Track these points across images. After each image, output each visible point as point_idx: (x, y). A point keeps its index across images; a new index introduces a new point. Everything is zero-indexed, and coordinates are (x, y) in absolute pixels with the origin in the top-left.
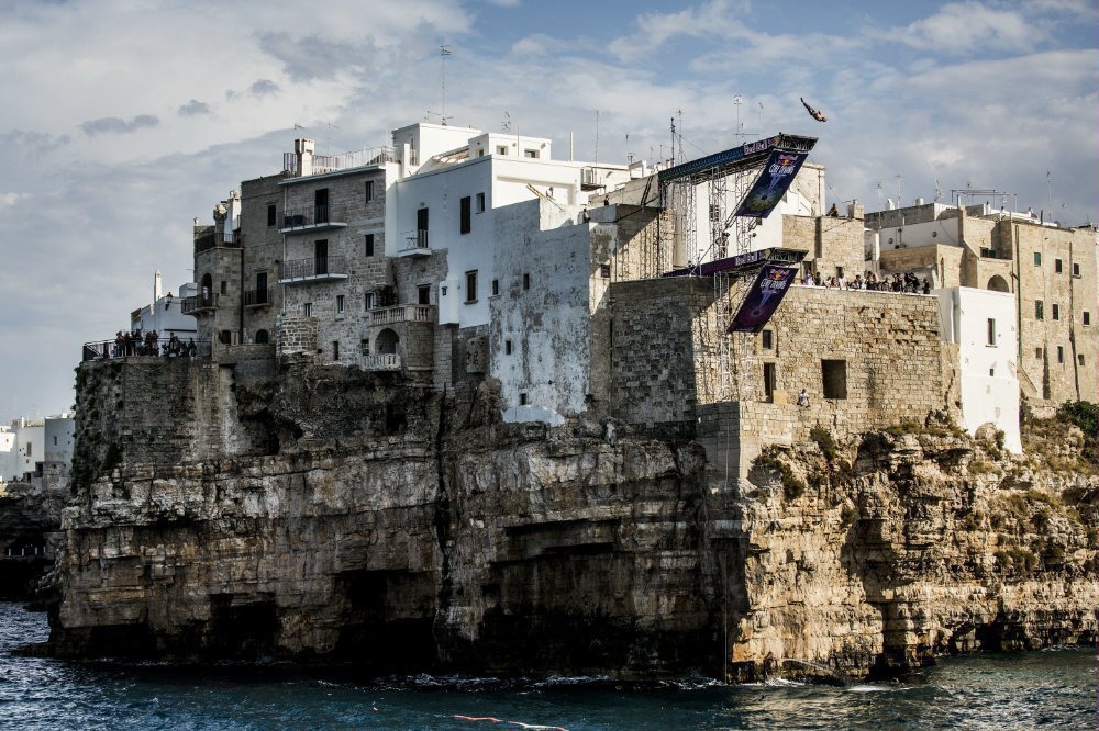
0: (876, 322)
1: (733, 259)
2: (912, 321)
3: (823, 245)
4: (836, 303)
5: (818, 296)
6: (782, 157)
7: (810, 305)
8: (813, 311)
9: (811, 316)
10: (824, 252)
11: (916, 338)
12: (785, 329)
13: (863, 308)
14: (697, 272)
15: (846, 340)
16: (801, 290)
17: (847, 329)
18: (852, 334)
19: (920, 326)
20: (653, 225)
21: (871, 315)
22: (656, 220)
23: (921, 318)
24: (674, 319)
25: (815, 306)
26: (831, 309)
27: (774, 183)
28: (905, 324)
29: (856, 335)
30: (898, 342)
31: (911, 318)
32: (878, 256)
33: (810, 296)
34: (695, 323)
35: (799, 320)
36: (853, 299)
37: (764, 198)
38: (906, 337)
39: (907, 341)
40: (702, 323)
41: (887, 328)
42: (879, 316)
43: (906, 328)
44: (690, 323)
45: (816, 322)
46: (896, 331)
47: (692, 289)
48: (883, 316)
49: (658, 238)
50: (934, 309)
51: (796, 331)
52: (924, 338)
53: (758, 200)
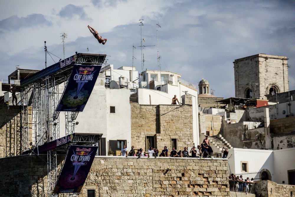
0: (178, 179)
1: (56, 141)
2: (207, 178)
3: (162, 125)
4: (146, 167)
5: (132, 163)
6: (81, 69)
7: (125, 170)
8: (128, 174)
9: (126, 177)
10: (162, 129)
11: (209, 190)
12: (106, 188)
13: (168, 170)
14: (36, 150)
15: (154, 193)
16: (118, 160)
17: (155, 186)
18: (159, 189)
19: (213, 181)
20: (17, 118)
21: (173, 175)
22: (19, 115)
23: (214, 175)
24: (21, 185)
25: (130, 170)
26: (142, 172)
27: (80, 87)
28: (201, 180)
29: (162, 190)
30: (196, 193)
31: (206, 175)
32: (268, 124)
33: (126, 163)
34: (34, 188)
35: (117, 181)
36: (159, 164)
37: (75, 98)
38: (202, 190)
39: (203, 193)
40: (39, 188)
41: (186, 184)
42: (180, 175)
43: (202, 183)
44: (30, 188)
45: (130, 181)
46: (194, 186)
47: (32, 164)
48: (183, 175)
49: (21, 127)
50: (225, 168)
51: (114, 190)
52: (216, 190)
53: (71, 99)
